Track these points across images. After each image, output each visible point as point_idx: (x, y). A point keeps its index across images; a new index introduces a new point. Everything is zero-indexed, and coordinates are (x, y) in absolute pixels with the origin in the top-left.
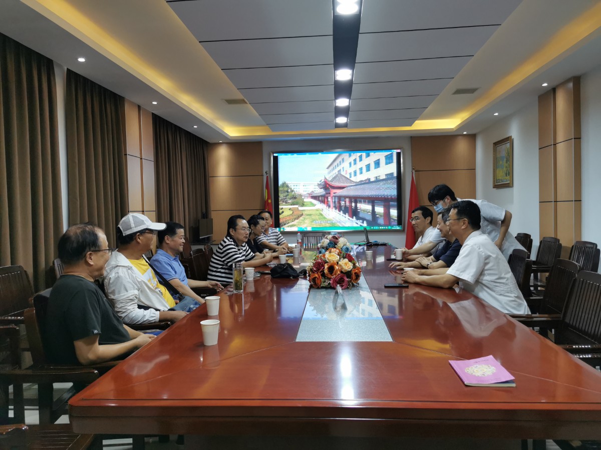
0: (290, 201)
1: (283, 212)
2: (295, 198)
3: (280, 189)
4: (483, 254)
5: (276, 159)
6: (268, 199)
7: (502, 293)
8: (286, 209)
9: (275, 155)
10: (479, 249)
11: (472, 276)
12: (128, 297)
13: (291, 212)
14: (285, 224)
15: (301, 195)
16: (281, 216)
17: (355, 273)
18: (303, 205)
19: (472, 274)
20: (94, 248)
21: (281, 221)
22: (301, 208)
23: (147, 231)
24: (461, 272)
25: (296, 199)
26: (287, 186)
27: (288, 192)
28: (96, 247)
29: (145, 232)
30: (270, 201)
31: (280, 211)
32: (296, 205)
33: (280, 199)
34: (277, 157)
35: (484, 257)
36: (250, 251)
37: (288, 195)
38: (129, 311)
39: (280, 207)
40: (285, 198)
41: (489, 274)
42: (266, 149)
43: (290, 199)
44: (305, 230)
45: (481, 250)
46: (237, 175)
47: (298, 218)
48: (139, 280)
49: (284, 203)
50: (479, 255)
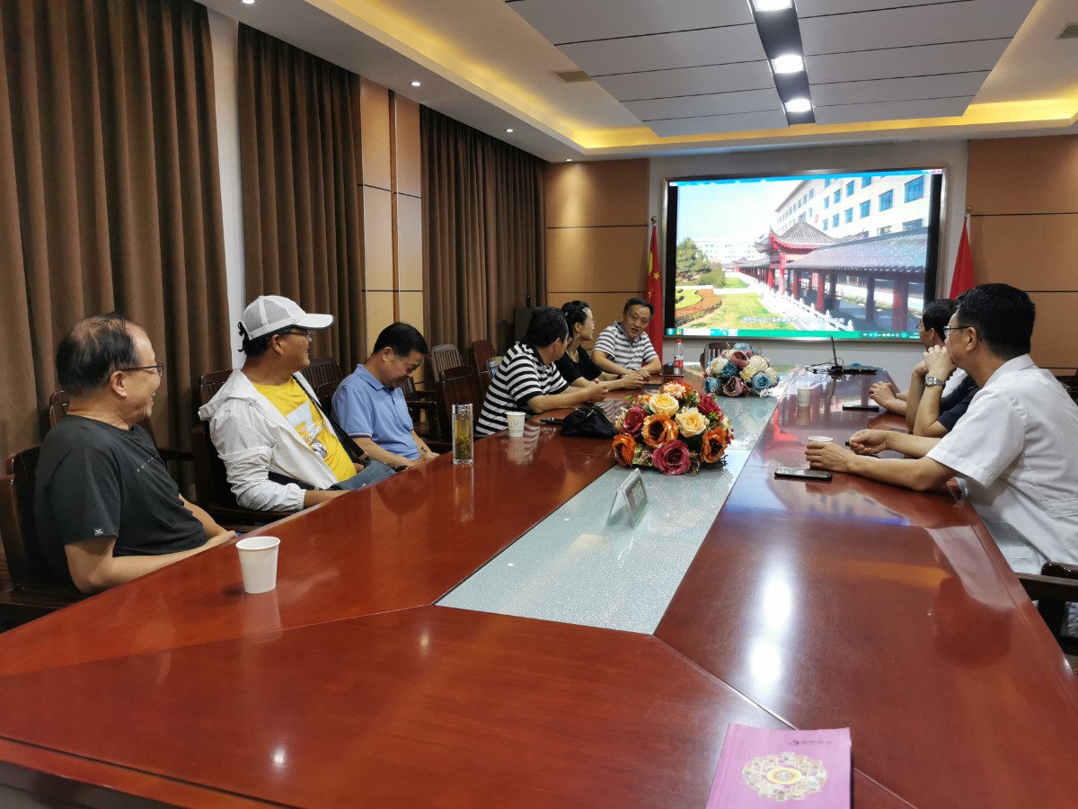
0: (697, 277)
1: (682, 298)
2: (708, 271)
3: (679, 252)
4: (1024, 417)
5: (673, 193)
6: (654, 271)
7: (1065, 514)
8: (688, 293)
9: (672, 184)
10: (1015, 404)
11: (986, 469)
12: (245, 459)
13: (700, 299)
14: (685, 322)
15: (720, 266)
16: (678, 306)
17: (712, 441)
18: (723, 285)
19: (986, 463)
20: (126, 364)
21: (678, 315)
22: (718, 291)
23: (293, 331)
24: (960, 456)
25: (709, 273)
26: (694, 247)
27: (694, 258)
28: (128, 363)
29: (289, 333)
30: (656, 276)
31: (678, 296)
32: (709, 284)
33: (678, 271)
34: (676, 188)
35: (1024, 424)
36: (558, 374)
37: (694, 264)
38: (247, 486)
39: (678, 288)
40: (687, 269)
41: (1035, 468)
42: (655, 173)
43: (699, 271)
44: (725, 334)
45: (1019, 407)
46: (601, 225)
47: (712, 309)
48: (274, 426)
49: (686, 281)
50: (1012, 418)
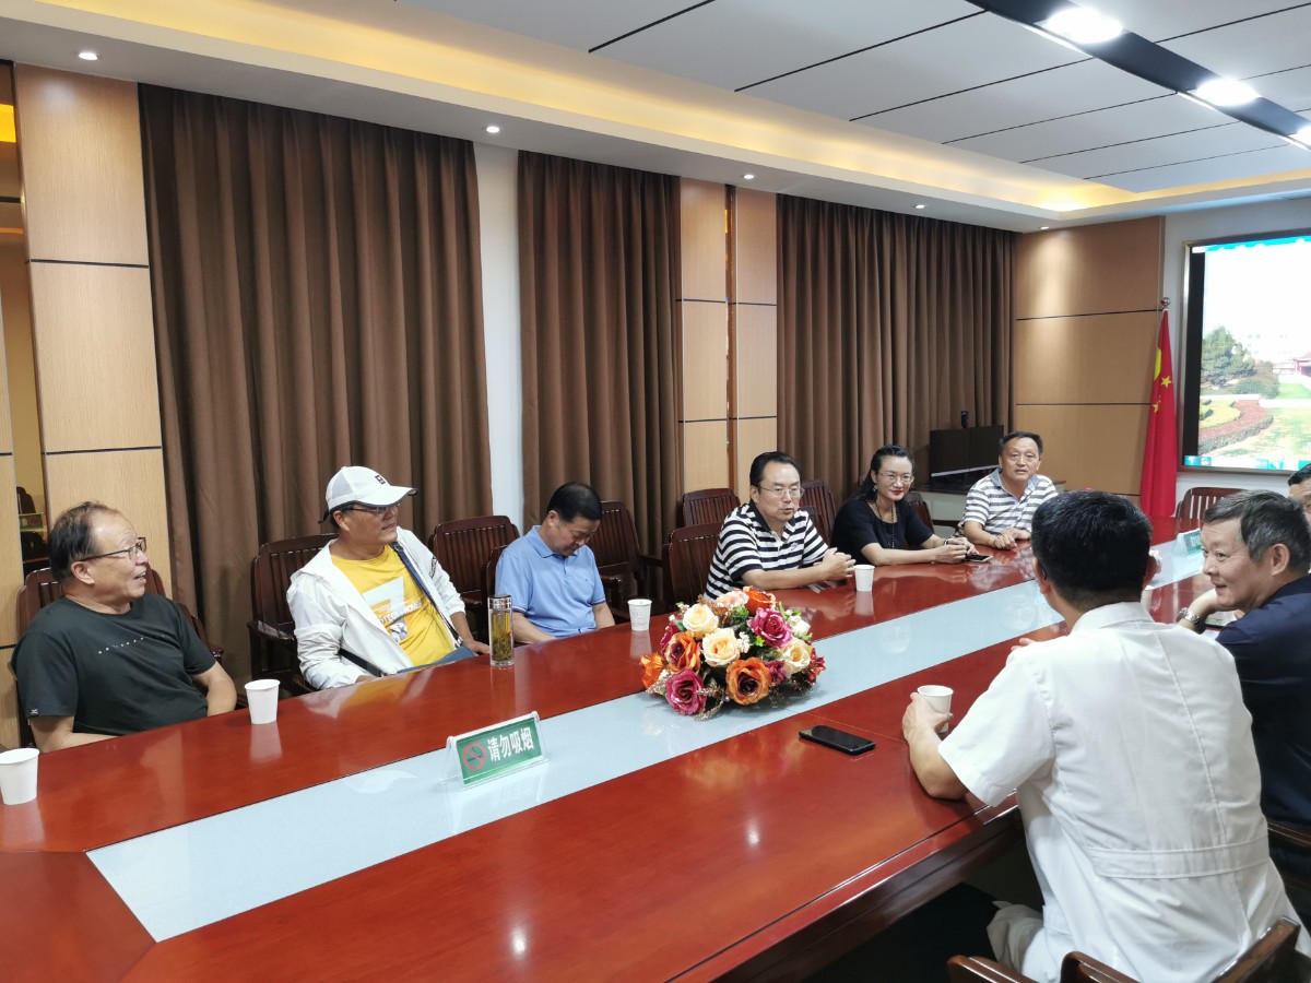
0: (1235, 382)
1: (1210, 413)
2: (1251, 372)
3: (1206, 347)
5: (1198, 263)
6: (1164, 374)
8: (1218, 406)
9: (1196, 250)
10: (1041, 681)
11: (984, 774)
13: (1237, 413)
14: (1215, 448)
15: (1270, 366)
16: (1203, 424)
17: (742, 676)
18: (1274, 394)
19: (986, 766)
20: (84, 553)
21: (1203, 439)
22: (1265, 403)
25: (1254, 376)
26: (1228, 338)
27: (1228, 354)
30: (1166, 382)
31: (1203, 409)
32: (1253, 392)
33: (1204, 374)
34: (1201, 257)
35: (1049, 714)
37: (1229, 364)
39: (1203, 398)
40: (1218, 371)
41: (1074, 789)
42: (1173, 237)
43: (1235, 375)
44: (1278, 467)
45: (1044, 687)
47: (1255, 431)
49: (1216, 388)
